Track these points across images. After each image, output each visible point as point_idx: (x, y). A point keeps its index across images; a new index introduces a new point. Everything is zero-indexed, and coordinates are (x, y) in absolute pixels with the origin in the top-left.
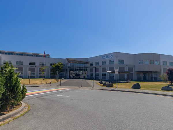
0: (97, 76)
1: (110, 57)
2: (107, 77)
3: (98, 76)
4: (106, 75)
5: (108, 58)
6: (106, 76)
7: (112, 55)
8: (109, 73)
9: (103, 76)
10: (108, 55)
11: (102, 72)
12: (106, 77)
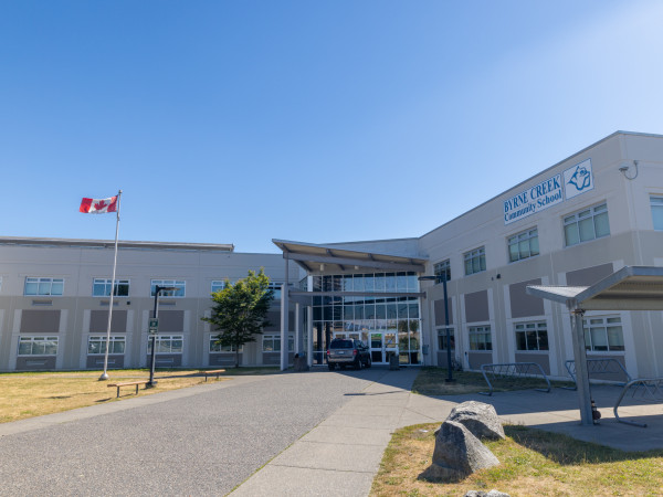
0: (481, 347)
1: (571, 191)
2: (562, 355)
3: (489, 346)
4: (544, 334)
5: (548, 200)
6: (545, 345)
7: (587, 165)
8: (570, 302)
9: (522, 346)
10: (545, 183)
11: (514, 315)
12: (552, 352)
